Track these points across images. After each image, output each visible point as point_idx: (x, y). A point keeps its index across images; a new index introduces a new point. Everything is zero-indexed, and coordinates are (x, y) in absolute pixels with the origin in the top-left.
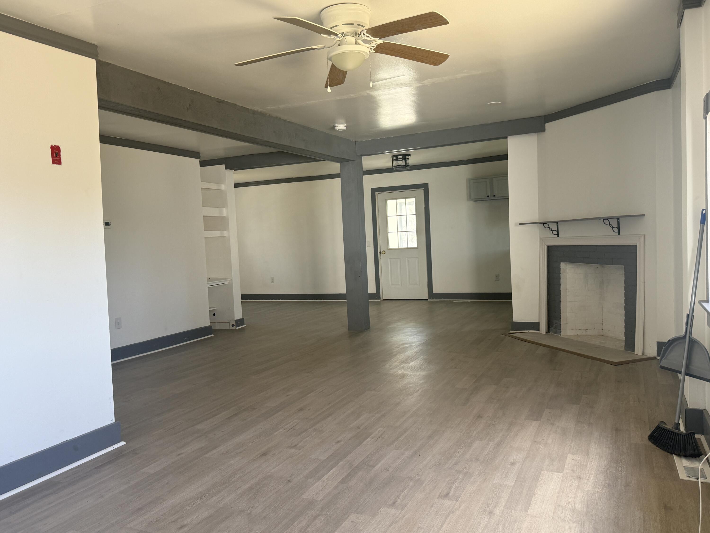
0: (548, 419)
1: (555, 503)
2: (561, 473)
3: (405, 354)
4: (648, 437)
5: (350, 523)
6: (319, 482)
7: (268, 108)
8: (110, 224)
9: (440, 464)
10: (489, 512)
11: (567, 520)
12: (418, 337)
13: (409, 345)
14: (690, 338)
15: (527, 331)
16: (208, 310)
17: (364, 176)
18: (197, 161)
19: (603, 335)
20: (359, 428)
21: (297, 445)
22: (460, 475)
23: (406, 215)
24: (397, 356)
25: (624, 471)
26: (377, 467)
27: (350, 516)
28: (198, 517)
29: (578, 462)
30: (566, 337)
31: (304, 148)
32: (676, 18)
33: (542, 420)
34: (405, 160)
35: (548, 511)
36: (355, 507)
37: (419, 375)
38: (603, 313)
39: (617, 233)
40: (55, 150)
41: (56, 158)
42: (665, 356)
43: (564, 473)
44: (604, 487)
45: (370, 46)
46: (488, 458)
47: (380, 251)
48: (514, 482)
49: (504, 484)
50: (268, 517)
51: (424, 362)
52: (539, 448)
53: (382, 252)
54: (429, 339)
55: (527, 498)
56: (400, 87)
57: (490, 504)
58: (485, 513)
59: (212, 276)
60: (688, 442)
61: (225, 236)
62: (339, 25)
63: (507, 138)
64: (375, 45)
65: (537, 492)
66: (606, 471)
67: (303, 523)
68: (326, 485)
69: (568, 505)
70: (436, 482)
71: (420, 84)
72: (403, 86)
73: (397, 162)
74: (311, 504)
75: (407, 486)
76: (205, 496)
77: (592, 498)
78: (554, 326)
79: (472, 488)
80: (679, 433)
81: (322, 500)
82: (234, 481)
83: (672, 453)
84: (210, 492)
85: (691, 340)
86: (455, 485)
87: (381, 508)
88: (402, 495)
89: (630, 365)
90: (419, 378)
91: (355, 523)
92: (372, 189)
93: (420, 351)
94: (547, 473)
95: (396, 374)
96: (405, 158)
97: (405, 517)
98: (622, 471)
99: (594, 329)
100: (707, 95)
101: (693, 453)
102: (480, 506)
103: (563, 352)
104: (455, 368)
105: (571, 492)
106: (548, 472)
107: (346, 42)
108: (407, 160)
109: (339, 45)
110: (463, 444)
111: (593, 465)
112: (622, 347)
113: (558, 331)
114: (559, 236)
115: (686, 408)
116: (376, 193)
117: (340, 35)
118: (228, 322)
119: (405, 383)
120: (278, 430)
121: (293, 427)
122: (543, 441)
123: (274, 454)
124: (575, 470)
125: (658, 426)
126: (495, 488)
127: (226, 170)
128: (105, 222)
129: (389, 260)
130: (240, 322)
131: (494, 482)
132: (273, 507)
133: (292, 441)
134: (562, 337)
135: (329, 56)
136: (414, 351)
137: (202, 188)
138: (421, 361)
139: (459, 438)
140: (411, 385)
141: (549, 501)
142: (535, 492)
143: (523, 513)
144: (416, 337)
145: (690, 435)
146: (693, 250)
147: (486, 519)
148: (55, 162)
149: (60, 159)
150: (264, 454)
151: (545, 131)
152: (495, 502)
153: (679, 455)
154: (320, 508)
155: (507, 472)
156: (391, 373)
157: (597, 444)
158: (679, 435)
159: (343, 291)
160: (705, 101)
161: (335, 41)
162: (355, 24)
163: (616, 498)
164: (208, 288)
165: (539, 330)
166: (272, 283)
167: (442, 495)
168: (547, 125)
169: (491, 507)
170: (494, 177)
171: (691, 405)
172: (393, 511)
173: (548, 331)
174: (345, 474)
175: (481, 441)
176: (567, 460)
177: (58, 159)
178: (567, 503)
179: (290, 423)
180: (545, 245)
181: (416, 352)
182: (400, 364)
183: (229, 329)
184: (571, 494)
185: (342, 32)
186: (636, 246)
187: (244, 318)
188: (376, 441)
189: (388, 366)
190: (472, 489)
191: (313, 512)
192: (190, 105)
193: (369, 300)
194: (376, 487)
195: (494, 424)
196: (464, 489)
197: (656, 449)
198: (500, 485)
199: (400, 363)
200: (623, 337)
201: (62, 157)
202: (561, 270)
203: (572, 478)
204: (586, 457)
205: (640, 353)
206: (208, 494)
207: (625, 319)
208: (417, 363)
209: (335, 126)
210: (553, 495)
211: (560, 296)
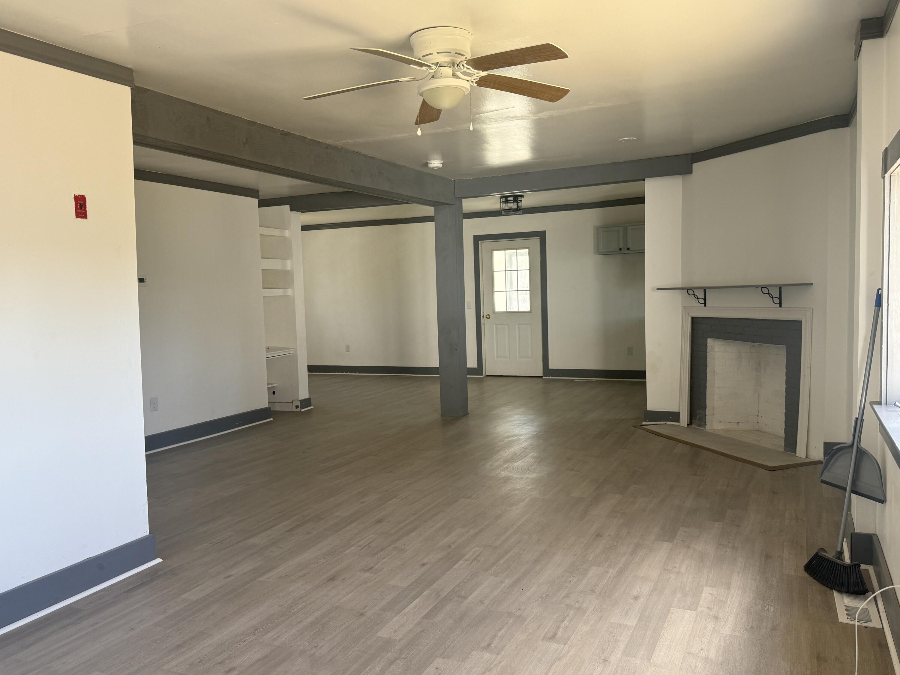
0: (682, 540)
1: (685, 650)
2: (694, 611)
3: (510, 450)
4: (804, 566)
5: (434, 670)
6: (398, 617)
7: (345, 141)
8: (145, 280)
9: (547, 596)
10: (604, 659)
11: (697, 672)
12: (527, 427)
13: (516, 438)
14: (858, 447)
15: (664, 423)
16: (267, 387)
17: (464, 220)
18: (256, 201)
19: (758, 430)
20: (449, 547)
21: (373, 567)
22: (571, 611)
23: (517, 270)
24: (501, 453)
25: (771, 610)
26: (470, 598)
27: (435, 661)
28: (249, 657)
29: (716, 598)
30: (712, 432)
31: (389, 190)
32: (853, 48)
33: (675, 541)
34: (516, 202)
35: (675, 659)
36: (441, 649)
37: (527, 478)
38: (759, 402)
39: (779, 305)
40: (79, 201)
41: (81, 211)
42: (828, 468)
43: (698, 611)
44: (746, 630)
45: (471, 79)
46: (606, 590)
47: (484, 315)
48: (636, 621)
49: (624, 624)
50: (335, 660)
51: (534, 461)
52: (670, 578)
53: (486, 316)
54: (541, 431)
55: (651, 642)
56: (510, 120)
57: (606, 649)
58: (599, 660)
59: (272, 345)
60: (852, 577)
61: (288, 295)
62: (432, 54)
63: (644, 180)
64: (477, 78)
65: (663, 634)
66: (750, 609)
67: (377, 668)
68: (407, 621)
69: (700, 652)
70: (541, 619)
71: (535, 117)
72: (513, 119)
73: (506, 204)
74: (388, 643)
75: (505, 624)
76: (259, 632)
77: (730, 644)
78: (698, 417)
79: (585, 628)
80: (841, 564)
81: (400, 640)
82: (294, 613)
83: (832, 589)
84: (265, 626)
85: (859, 449)
86: (564, 623)
87: (472, 651)
88: (499, 635)
89: (789, 471)
90: (527, 482)
91: (440, 670)
92: (475, 237)
93: (529, 447)
94: (677, 610)
95: (498, 477)
96: (517, 200)
97: (501, 664)
98: (769, 610)
99: (748, 422)
100: (886, 149)
101: (857, 589)
102: (593, 651)
103: (707, 452)
104: (572, 470)
105: (705, 636)
106: (679, 610)
107: (441, 74)
108: (519, 202)
109: (432, 78)
110: (577, 571)
111: (734, 602)
112: (781, 446)
113: (703, 423)
114: (707, 305)
115: (852, 532)
116: (480, 242)
117: (433, 67)
118: (291, 402)
119: (509, 489)
120: (350, 548)
121: (369, 544)
122: (675, 569)
123: (344, 579)
124: (712, 608)
125: (816, 554)
126: (613, 629)
127: (291, 212)
128: (139, 278)
129: (494, 325)
130: (306, 402)
131: (612, 621)
132: (341, 647)
133: (367, 562)
134: (707, 431)
135: (420, 91)
136: (522, 446)
137: (260, 234)
138: (530, 460)
139: (572, 563)
140: (517, 492)
141: (677, 647)
142: (661, 634)
143: (645, 661)
144: (524, 427)
145: (855, 567)
146: (865, 339)
147: (600, 669)
148: (79, 215)
149: (86, 211)
150: (332, 579)
151: (692, 173)
152: (611, 647)
153: (840, 591)
154: (398, 649)
155: (628, 608)
156: (492, 475)
157: (741, 575)
158: (841, 566)
159: (435, 363)
160: (884, 156)
161: (427, 73)
162: (453, 53)
163: (759, 644)
164: (267, 360)
165: (679, 422)
166: (346, 351)
167: (547, 637)
168: (695, 165)
169: (606, 653)
170: (629, 226)
171: (858, 529)
172: (487, 656)
173: (690, 424)
174: (431, 607)
175: (599, 567)
176: (703, 594)
177: (83, 211)
178: (699, 650)
179: (365, 538)
180: (688, 316)
181: (524, 448)
182: (503, 464)
183: (292, 410)
184: (704, 638)
185: (436, 61)
186: (801, 322)
187: (310, 398)
188: (470, 565)
189: (489, 466)
190: (584, 630)
191: (389, 655)
192: (247, 140)
193: (468, 376)
194: (467, 625)
195: (615, 546)
196: (574, 629)
197: (813, 582)
198: (619, 624)
199: (503, 462)
200: (782, 433)
201: (88, 209)
202: (708, 348)
203: (708, 618)
204: (727, 590)
205: (803, 456)
206: (262, 628)
207: (785, 412)
208: (525, 462)
209: (428, 163)
210: (682, 640)
211: (706, 380)
